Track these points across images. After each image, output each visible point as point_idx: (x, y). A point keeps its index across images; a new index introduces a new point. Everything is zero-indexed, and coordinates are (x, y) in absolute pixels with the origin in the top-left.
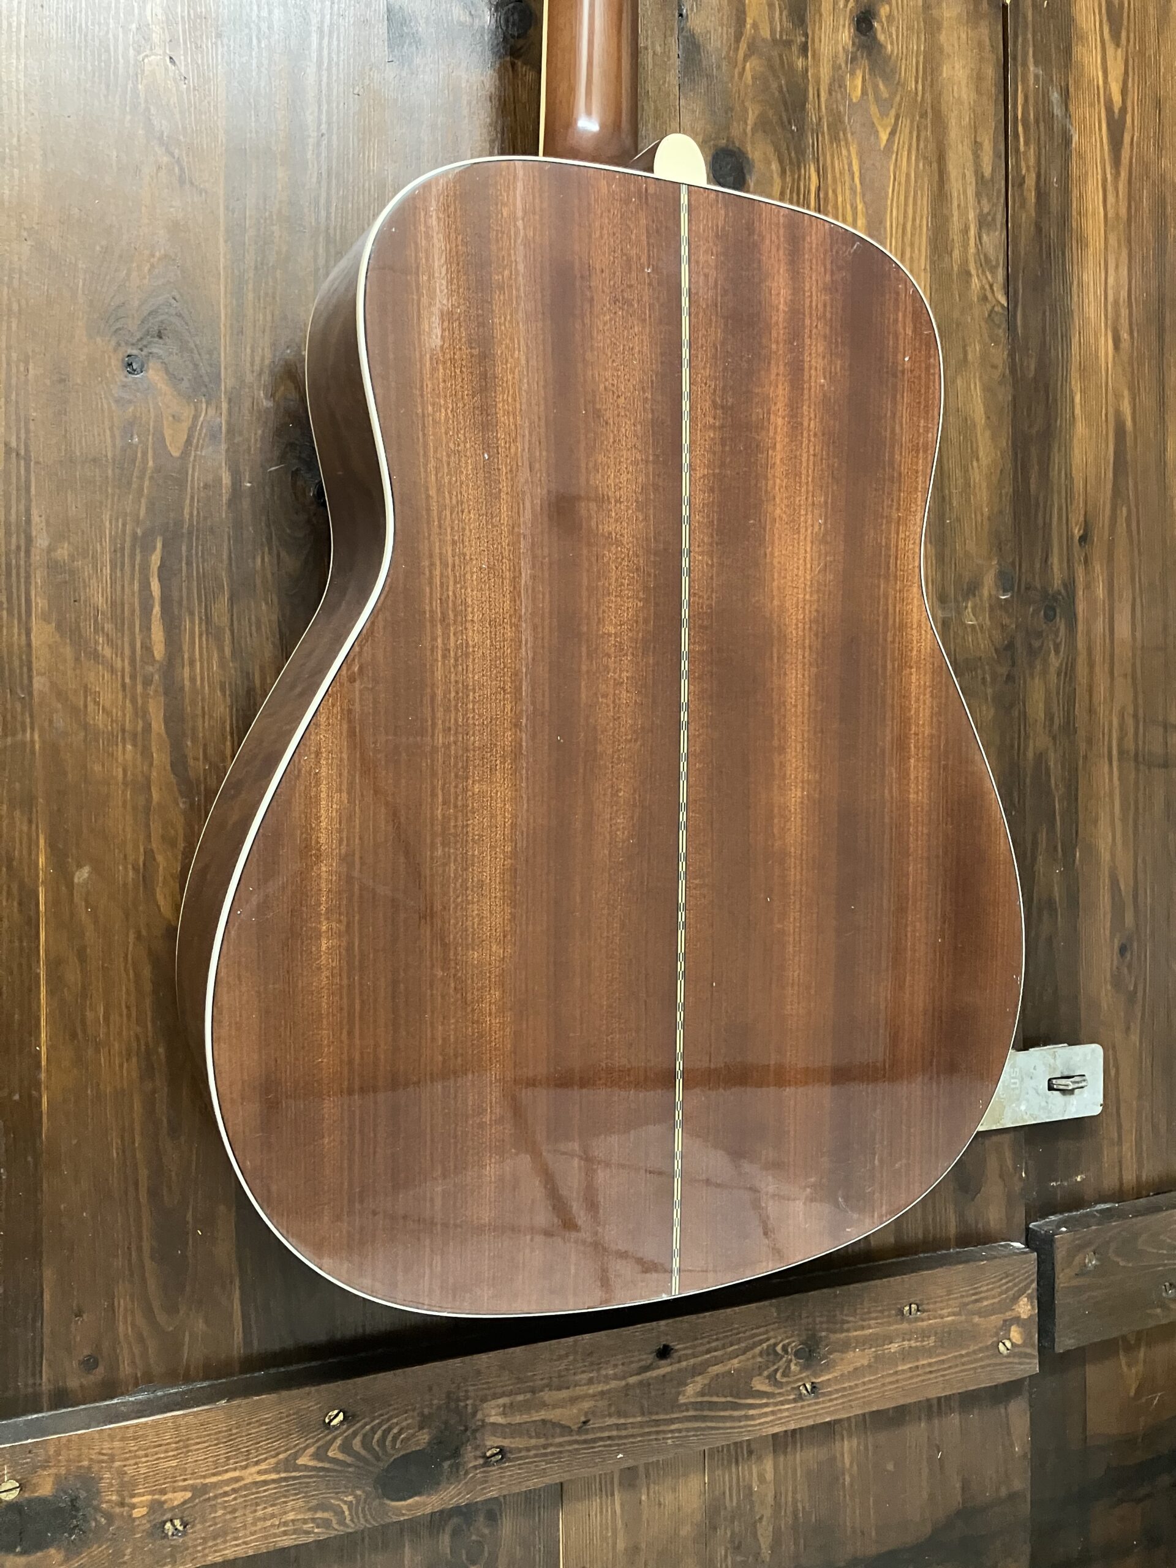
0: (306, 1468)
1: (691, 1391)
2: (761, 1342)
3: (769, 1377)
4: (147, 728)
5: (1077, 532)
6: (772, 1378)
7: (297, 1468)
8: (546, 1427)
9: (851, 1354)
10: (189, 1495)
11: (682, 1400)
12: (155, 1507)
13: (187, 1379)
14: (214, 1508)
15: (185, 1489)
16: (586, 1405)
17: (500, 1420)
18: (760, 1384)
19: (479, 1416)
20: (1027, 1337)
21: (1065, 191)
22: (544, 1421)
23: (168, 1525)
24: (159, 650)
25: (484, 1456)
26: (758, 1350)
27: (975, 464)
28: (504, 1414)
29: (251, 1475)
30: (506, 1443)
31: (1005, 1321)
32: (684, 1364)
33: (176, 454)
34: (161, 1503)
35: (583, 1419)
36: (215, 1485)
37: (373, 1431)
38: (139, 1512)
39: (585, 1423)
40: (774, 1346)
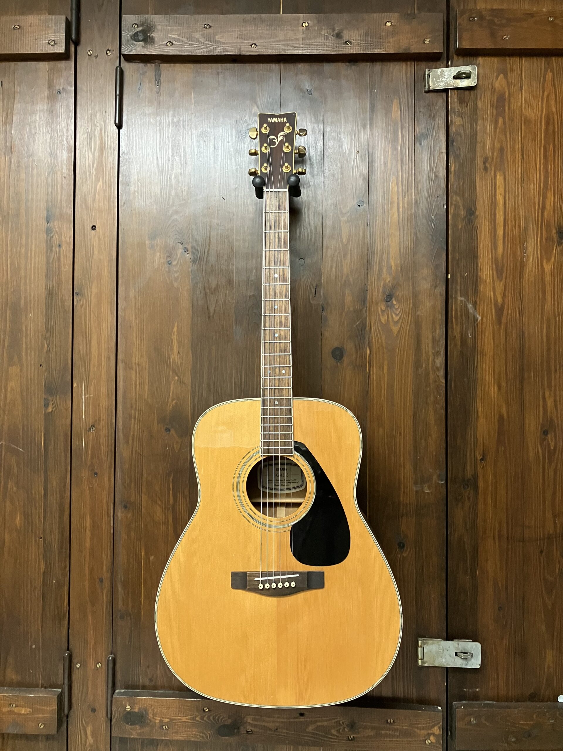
0: (198, 721)
1: (310, 728)
2: (335, 719)
4: (168, 521)
5: (479, 458)
6: (338, 731)
7: (195, 720)
8: (266, 728)
9: (367, 730)
10: (169, 720)
11: (307, 730)
12: (161, 721)
13: (173, 690)
14: (175, 725)
15: (168, 718)
16: (277, 724)
17: (251, 722)
18: (334, 732)
19: (245, 719)
20: (438, 741)
21: (474, 337)
22: (264, 726)
23: (164, 727)
24: (171, 502)
25: (247, 731)
26: (333, 721)
27: (430, 438)
28: (252, 720)
29: (184, 719)
30: (253, 729)
31: (428, 733)
32: (308, 719)
33: (177, 451)
34: (162, 721)
35: (276, 728)
36: (175, 719)
37: (216, 716)
38: (157, 721)
39: (277, 729)
40: (339, 721)
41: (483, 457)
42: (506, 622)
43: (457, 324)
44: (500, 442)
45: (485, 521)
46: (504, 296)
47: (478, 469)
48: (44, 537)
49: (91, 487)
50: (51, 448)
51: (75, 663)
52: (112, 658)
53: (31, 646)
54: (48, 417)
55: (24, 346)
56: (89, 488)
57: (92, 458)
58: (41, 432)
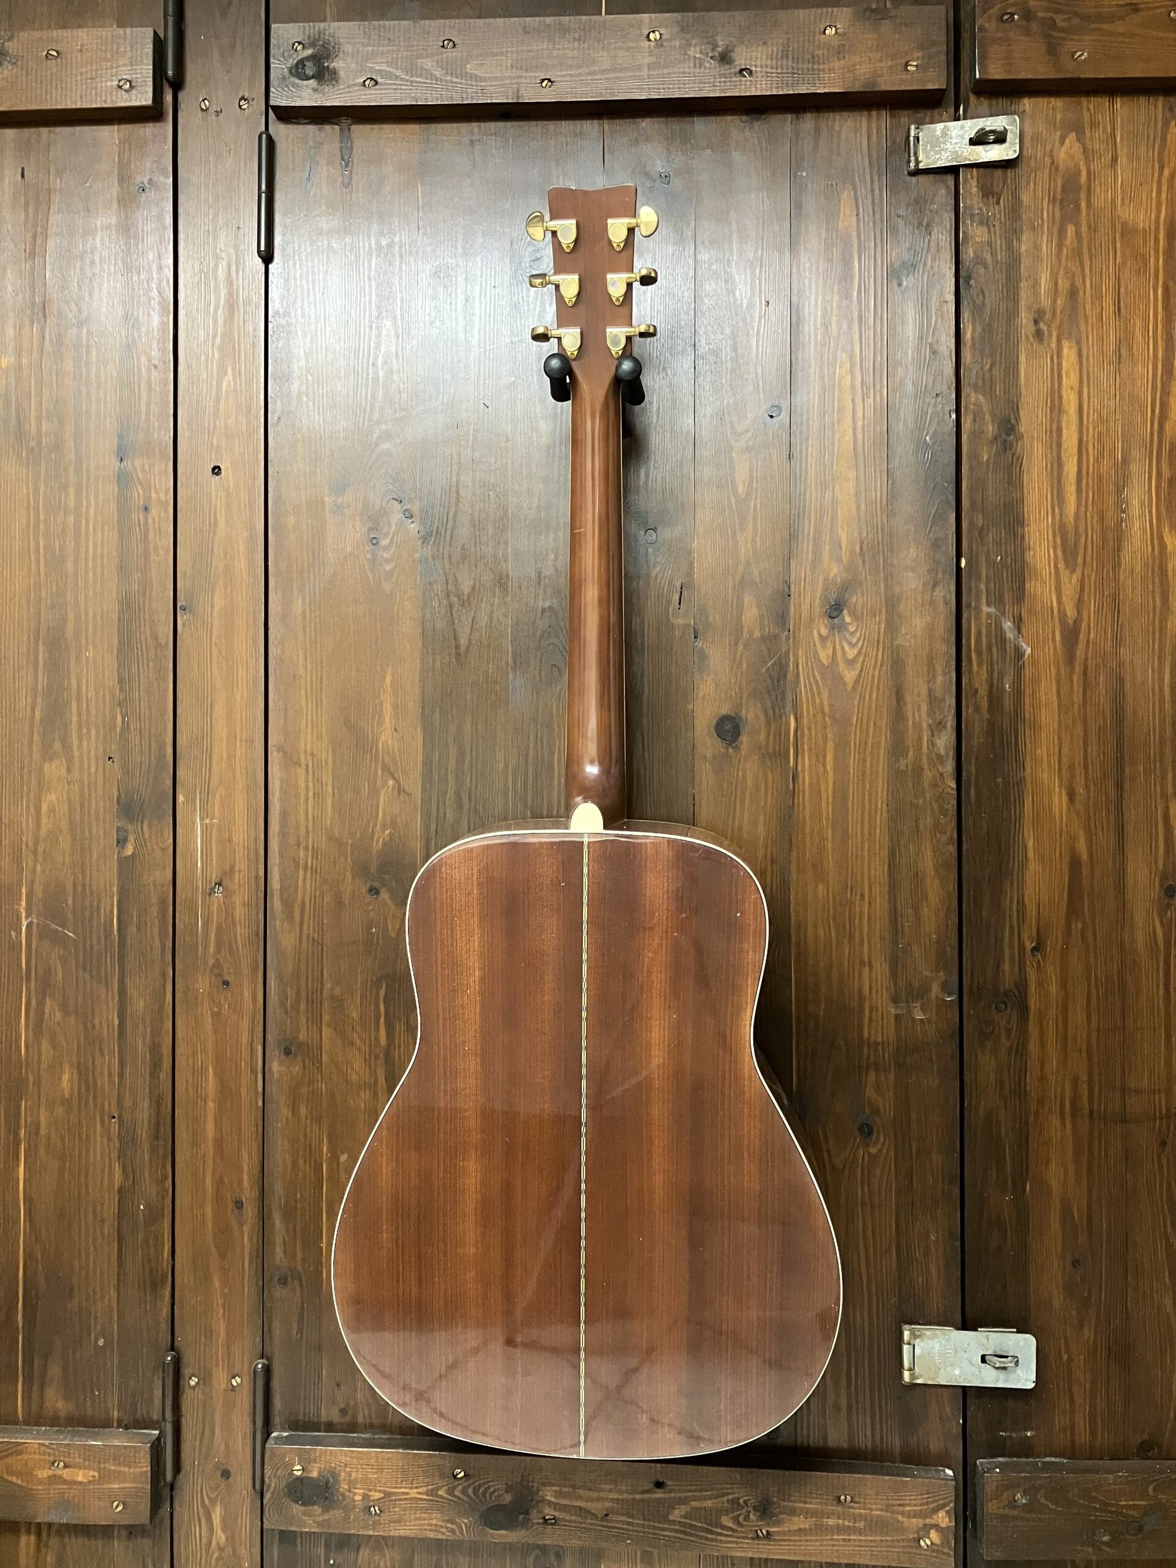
0: (442, 1497)
1: (677, 1514)
2: (728, 1494)
3: (733, 1518)
4: (376, 1081)
5: (1029, 945)
6: (736, 1520)
7: (437, 1496)
8: (583, 1512)
9: (795, 1519)
10: (382, 1495)
11: (671, 1518)
12: (366, 1497)
13: (392, 1433)
14: (395, 1506)
15: (380, 1491)
16: (608, 1505)
17: (553, 1500)
18: (726, 1521)
19: (541, 1493)
20: (945, 1542)
21: (1018, 692)
22: (580, 1508)
23: (372, 1509)
24: (383, 1041)
25: (544, 1518)
26: (725, 1499)
27: (925, 904)
28: (556, 1497)
29: (413, 1493)
30: (557, 1514)
31: (925, 1525)
32: (673, 1495)
33: (393, 935)
34: (369, 1496)
35: (605, 1512)
36: (395, 1494)
37: (480, 1486)
38: (358, 1498)
39: (606, 1515)
40: (739, 1499)
41: (1038, 943)
42: (1090, 1293)
43: (980, 664)
44: (1073, 910)
45: (1043, 1078)
46: (1080, 604)
47: (1028, 969)
48: (120, 1117)
49: (216, 1010)
50: (132, 929)
51: (187, 1377)
52: (264, 1365)
53: (97, 1340)
54: (126, 865)
55: (75, 719)
56: (212, 1013)
57: (218, 950)
58: (112, 897)
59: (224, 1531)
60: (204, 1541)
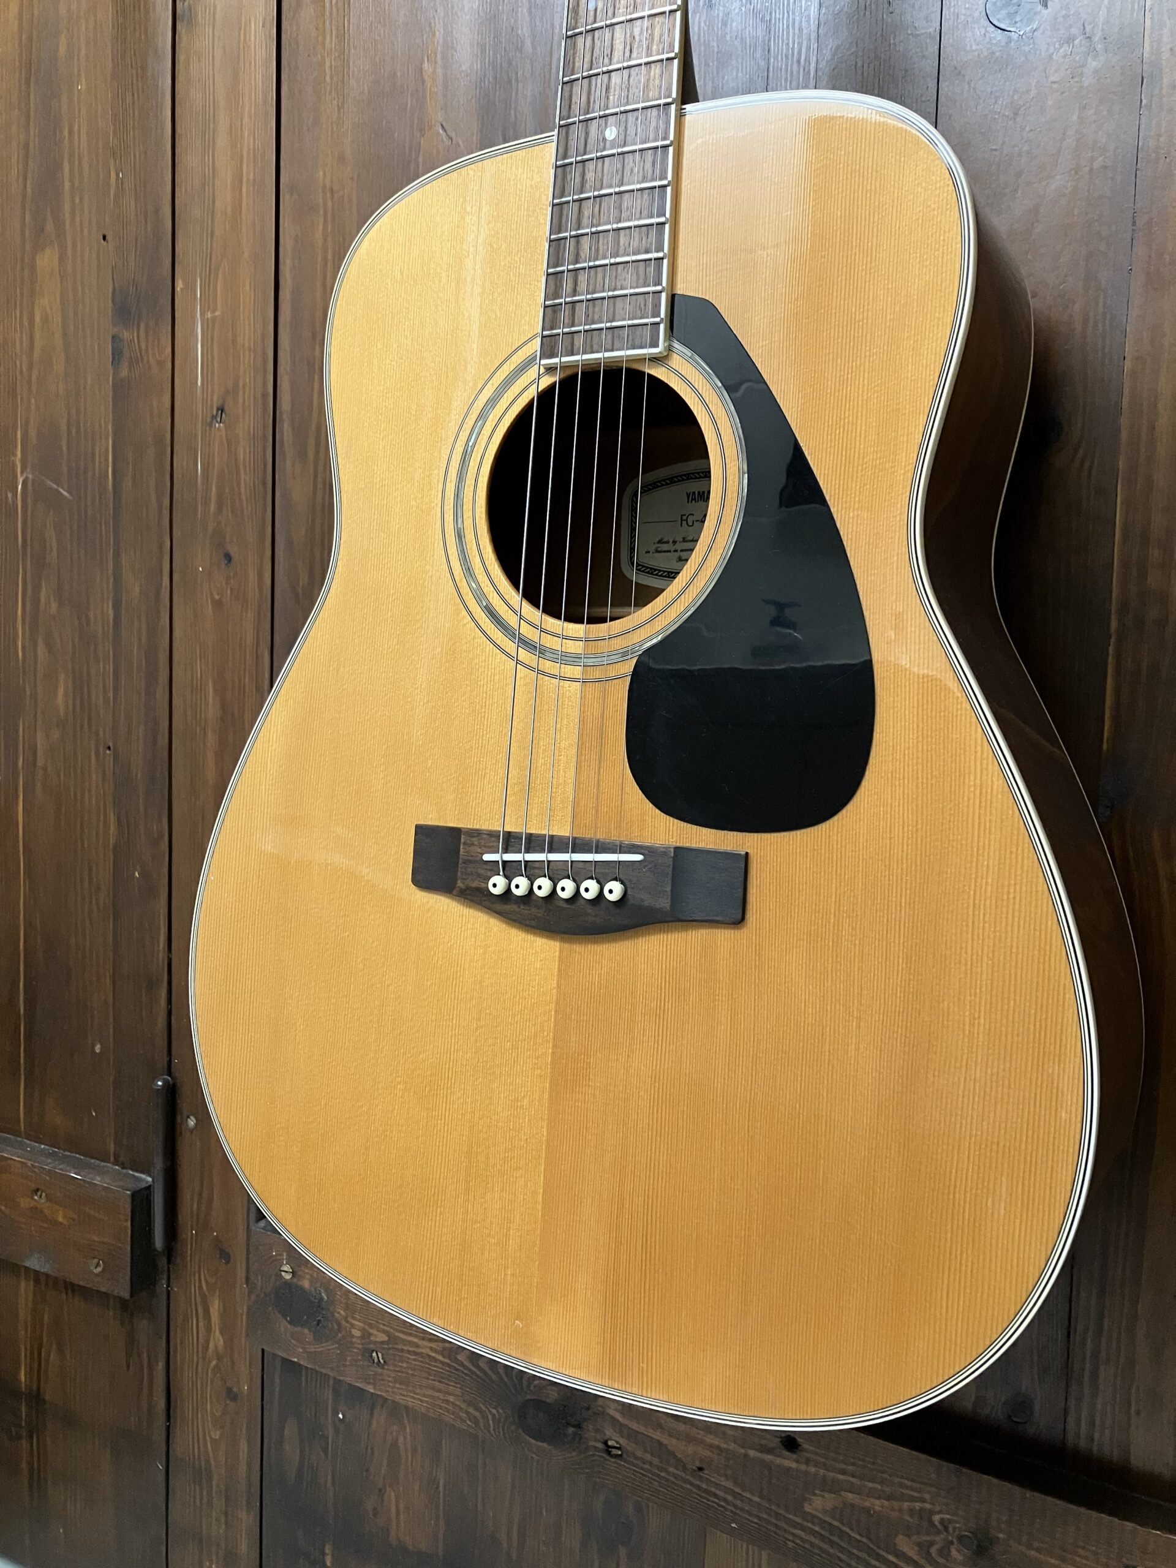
0: (462, 1365)
1: (818, 1504)
2: (912, 1499)
3: (919, 1544)
6: (924, 1548)
7: (456, 1361)
8: (663, 1452)
10: (386, 1339)
11: (807, 1508)
12: (366, 1335)
14: (401, 1359)
15: (384, 1332)
18: (904, 1544)
22: (660, 1444)
23: (374, 1354)
25: (605, 1443)
26: (906, 1505)
30: (623, 1442)
34: (370, 1334)
35: (698, 1464)
36: (403, 1341)
38: (356, 1333)
39: (700, 1469)
40: (932, 1513)
48: (114, 747)
49: (217, 597)
50: (127, 483)
51: (185, 1114)
53: (93, 1046)
54: (121, 390)
55: (67, 184)
56: (213, 599)
57: (220, 509)
58: (107, 438)
59: (221, 1333)
60: (201, 1340)
